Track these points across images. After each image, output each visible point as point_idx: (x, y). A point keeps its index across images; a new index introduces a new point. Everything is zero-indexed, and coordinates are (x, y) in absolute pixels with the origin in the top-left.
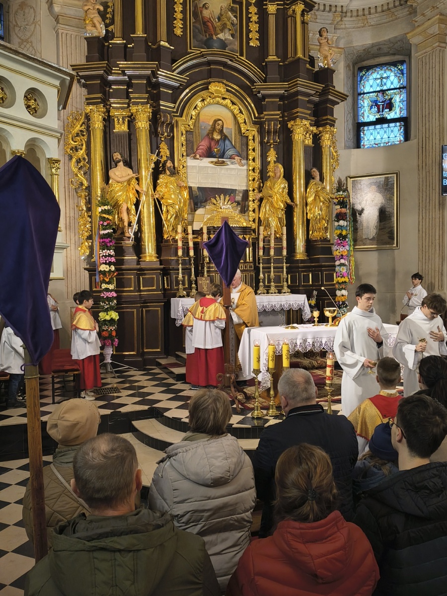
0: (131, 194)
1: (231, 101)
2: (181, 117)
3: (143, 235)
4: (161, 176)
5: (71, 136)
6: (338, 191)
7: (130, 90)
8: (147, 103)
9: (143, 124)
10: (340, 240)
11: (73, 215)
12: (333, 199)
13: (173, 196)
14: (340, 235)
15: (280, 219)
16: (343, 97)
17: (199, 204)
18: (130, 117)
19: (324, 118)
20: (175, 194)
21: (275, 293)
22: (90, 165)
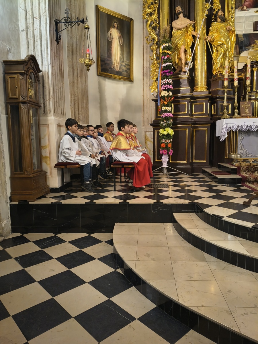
0: (188, 39)
4: (213, 24)
5: (147, 5)
11: (148, 66)
13: (222, 39)
17: (244, 48)
20: (224, 38)
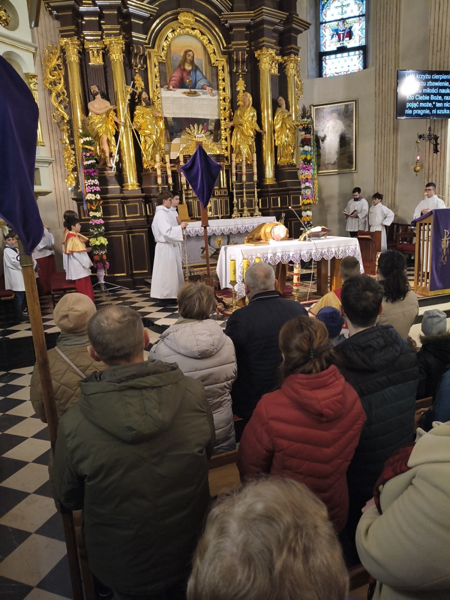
0: (110, 126)
1: (200, 32)
2: (154, 48)
3: (124, 165)
4: (138, 107)
5: (48, 70)
6: (303, 117)
7: (102, 22)
8: (119, 34)
9: (117, 56)
10: (305, 164)
11: (58, 148)
12: (299, 126)
13: (150, 127)
14: (305, 160)
15: (250, 147)
16: (306, 26)
17: (175, 134)
18: (103, 49)
19: (289, 47)
20: (151, 125)
21: (248, 216)
22: (70, 99)
